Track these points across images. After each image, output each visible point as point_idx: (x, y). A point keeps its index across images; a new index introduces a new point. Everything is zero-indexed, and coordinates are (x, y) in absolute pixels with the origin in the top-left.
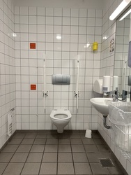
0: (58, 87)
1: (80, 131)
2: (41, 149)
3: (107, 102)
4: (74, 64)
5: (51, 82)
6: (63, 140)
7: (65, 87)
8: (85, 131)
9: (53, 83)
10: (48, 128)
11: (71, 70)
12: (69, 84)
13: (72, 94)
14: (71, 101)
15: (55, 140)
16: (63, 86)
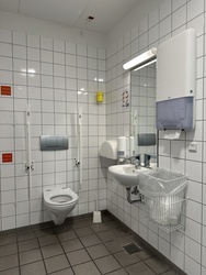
0: (50, 155)
1: (83, 216)
2: (36, 255)
3: (127, 169)
4: (72, 120)
5: (38, 147)
6: (64, 234)
7: (61, 154)
8: (91, 215)
9: (42, 150)
10: (36, 220)
11: (69, 128)
12: (67, 148)
13: (71, 164)
14: (70, 174)
15: (51, 238)
16: (58, 152)
